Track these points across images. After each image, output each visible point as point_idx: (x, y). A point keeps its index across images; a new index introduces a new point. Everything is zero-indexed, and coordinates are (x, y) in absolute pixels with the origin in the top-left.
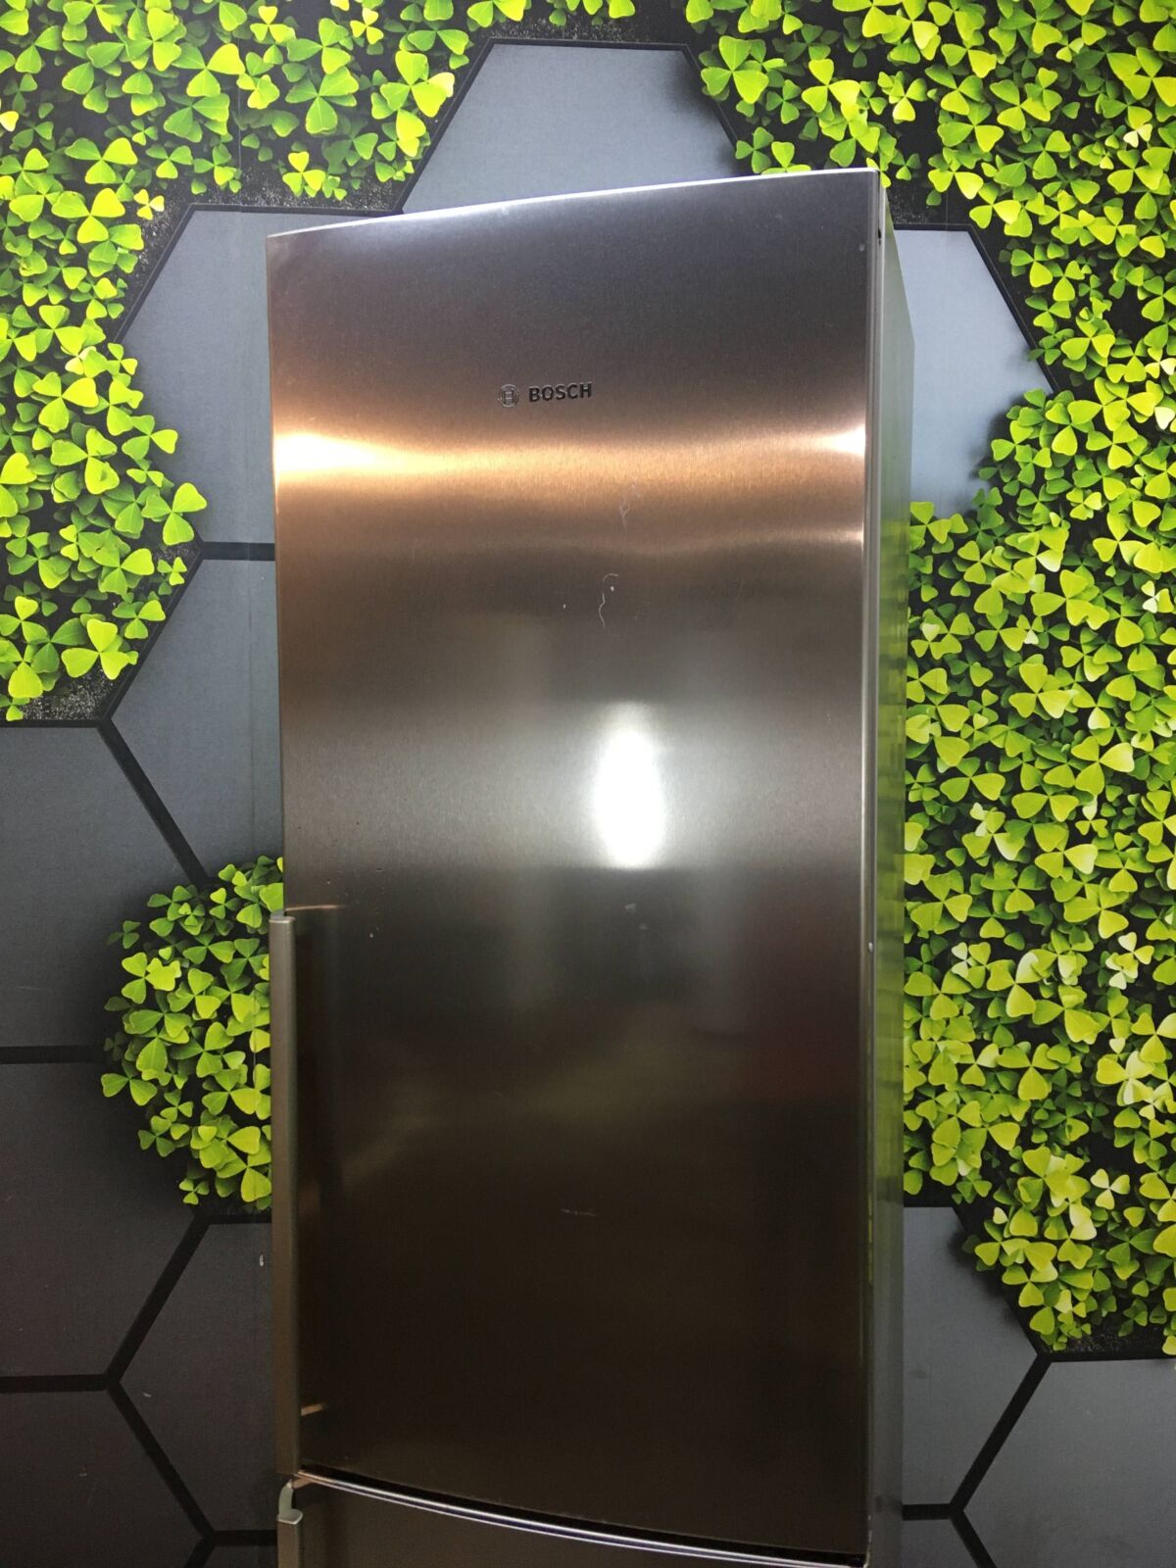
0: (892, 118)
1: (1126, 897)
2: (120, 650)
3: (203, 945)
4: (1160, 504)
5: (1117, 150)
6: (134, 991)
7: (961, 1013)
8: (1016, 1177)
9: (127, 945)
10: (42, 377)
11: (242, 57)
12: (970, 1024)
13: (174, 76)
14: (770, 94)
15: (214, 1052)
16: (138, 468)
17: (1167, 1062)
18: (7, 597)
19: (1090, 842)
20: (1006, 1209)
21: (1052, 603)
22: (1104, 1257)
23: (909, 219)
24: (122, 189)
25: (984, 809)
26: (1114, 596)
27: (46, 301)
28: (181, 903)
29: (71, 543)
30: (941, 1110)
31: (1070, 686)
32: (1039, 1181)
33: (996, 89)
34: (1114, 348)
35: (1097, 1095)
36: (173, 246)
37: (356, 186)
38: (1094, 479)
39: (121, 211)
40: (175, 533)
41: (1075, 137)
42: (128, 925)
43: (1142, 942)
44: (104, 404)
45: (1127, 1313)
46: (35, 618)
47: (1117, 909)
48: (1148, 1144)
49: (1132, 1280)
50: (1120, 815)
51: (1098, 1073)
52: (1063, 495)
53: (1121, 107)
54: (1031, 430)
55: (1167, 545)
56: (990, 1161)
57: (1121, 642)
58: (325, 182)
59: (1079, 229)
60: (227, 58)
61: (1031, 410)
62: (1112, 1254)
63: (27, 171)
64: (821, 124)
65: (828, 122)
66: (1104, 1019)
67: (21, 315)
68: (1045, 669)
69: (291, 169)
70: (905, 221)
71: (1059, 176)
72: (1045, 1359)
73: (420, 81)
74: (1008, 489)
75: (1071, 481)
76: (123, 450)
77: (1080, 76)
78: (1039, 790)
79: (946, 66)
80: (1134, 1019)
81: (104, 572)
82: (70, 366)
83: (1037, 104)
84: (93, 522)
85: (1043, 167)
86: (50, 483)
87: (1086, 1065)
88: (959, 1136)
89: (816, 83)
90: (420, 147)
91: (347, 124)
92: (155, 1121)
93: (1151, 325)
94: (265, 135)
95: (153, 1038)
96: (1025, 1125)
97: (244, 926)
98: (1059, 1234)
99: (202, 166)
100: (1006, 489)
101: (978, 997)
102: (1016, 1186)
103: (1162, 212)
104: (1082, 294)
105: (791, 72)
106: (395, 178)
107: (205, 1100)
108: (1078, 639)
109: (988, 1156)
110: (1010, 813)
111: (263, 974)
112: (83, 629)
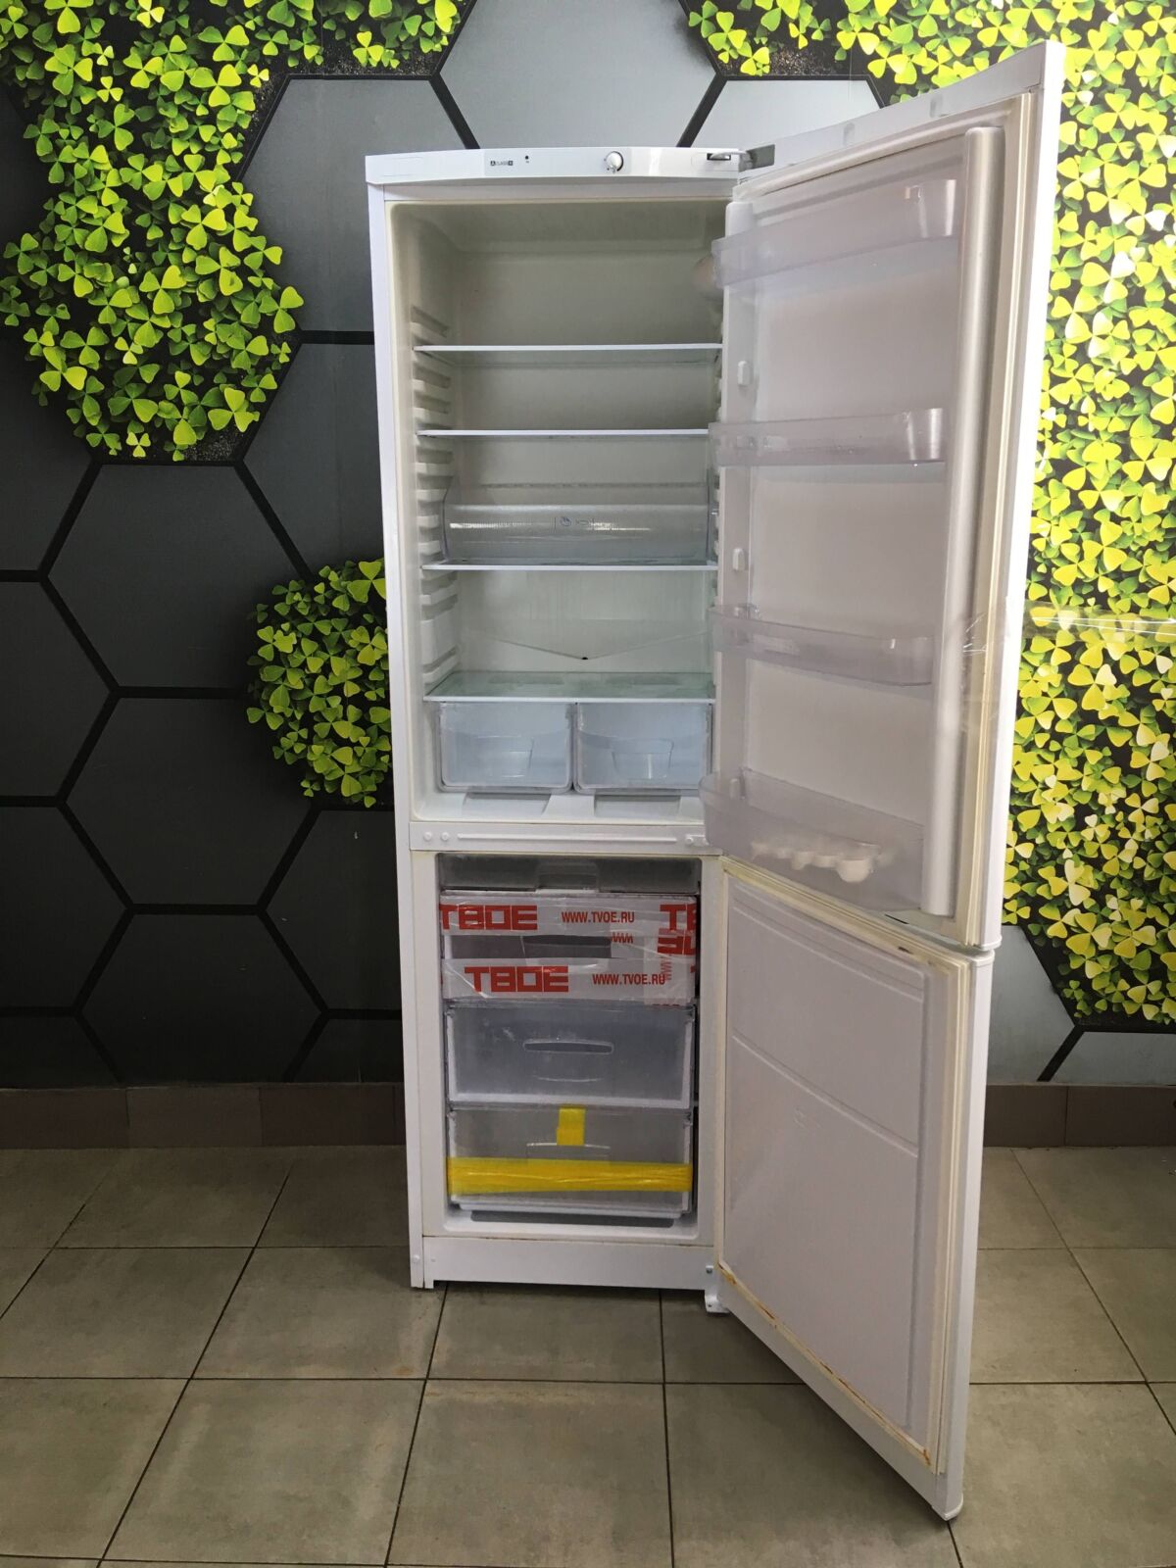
2: (248, 410)
3: (308, 622)
6: (266, 653)
9: (260, 621)
10: (187, 208)
15: (320, 696)
16: (255, 275)
18: (170, 372)
23: (821, 71)
24: (239, 65)
27: (188, 151)
28: (294, 593)
29: (210, 332)
36: (276, 107)
37: (406, 57)
39: (238, 82)
40: (282, 324)
42: (261, 606)
44: (231, 228)
46: (189, 387)
58: (384, 54)
59: (953, 76)
63: (172, 53)
67: (171, 162)
69: (359, 45)
70: (818, 74)
71: (939, 34)
76: (245, 262)
81: (234, 353)
82: (207, 200)
84: (226, 316)
85: (927, 28)
86: (196, 288)
90: (452, 25)
91: (399, 12)
92: (283, 740)
94: (340, 19)
95: (277, 686)
97: (337, 609)
99: (295, 45)
106: (435, 50)
107: (316, 727)
111: (351, 643)
112: (222, 395)
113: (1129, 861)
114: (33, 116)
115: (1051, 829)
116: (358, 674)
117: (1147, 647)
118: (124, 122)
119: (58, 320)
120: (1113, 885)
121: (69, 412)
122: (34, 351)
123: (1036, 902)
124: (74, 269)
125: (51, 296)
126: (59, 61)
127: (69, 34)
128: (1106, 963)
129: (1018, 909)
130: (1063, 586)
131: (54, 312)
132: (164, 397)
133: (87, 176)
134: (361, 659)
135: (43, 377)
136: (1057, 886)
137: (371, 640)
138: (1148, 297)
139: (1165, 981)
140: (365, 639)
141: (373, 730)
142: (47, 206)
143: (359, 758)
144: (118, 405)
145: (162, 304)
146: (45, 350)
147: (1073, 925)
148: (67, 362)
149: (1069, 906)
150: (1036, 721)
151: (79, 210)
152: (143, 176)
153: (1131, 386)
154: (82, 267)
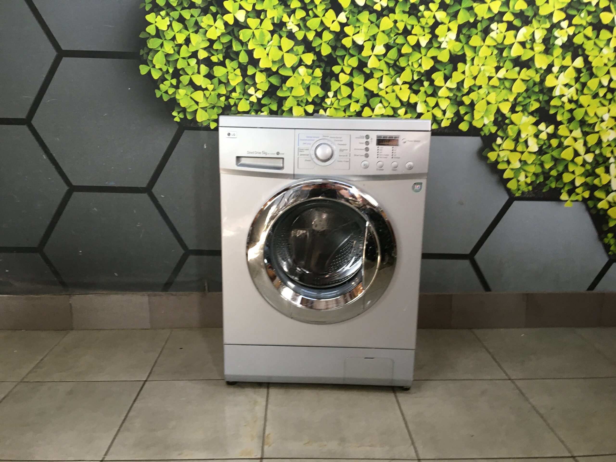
1: (566, 4)
3: (176, 10)
6: (151, 29)
7: (492, 54)
8: (508, 125)
9: (147, 9)
12: (496, 58)
15: (184, 58)
17: (575, 78)
20: (502, 138)
22: (540, 159)
30: (480, 96)
32: (517, 127)
35: (545, 91)
42: (147, 1)
43: (570, 25)
45: (547, 182)
47: (561, 9)
48: (563, 113)
49: (551, 169)
51: (546, 82)
56: (498, 118)
62: (543, 158)
66: (551, 58)
72: (512, 200)
80: (564, 58)
87: (542, 78)
88: (486, 107)
92: (161, 86)
95: (159, 51)
96: (513, 103)
98: (523, 149)
101: (499, 47)
102: (507, 129)
107: (181, 78)
109: (497, 116)
111: (202, 25)
115: (604, 145)
116: (207, 44)
123: (593, 188)
129: (583, 192)
134: (209, 35)
136: (605, 179)
137: (215, 22)
140: (211, 22)
141: (216, 81)
143: (207, 98)
147: (613, 202)
149: (611, 191)
150: (600, 81)
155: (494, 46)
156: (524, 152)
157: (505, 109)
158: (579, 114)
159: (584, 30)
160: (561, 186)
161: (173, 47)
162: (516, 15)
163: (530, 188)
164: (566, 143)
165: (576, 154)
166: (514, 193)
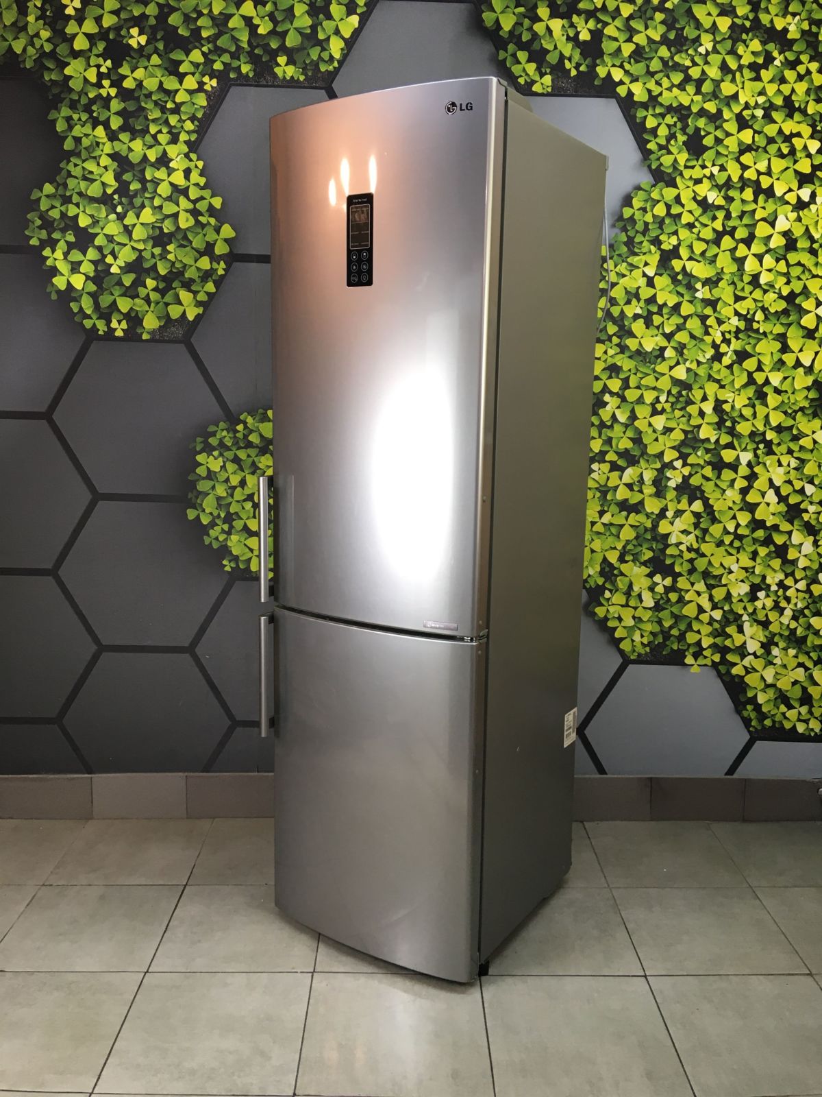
0: (578, 39)
1: (678, 442)
2: (195, 306)
3: (231, 450)
4: (707, 242)
5: (694, 56)
6: (201, 471)
7: (594, 497)
8: (617, 576)
9: (198, 449)
10: (158, 169)
11: (255, 8)
12: (599, 502)
13: (222, 17)
14: (517, 26)
15: (238, 501)
16: (203, 215)
17: (694, 523)
18: (142, 279)
19: (662, 414)
20: (611, 591)
21: (650, 292)
22: (657, 616)
23: (586, 92)
24: (197, 75)
25: (611, 396)
26: (681, 289)
27: (160, 132)
28: (223, 430)
29: (171, 253)
31: (657, 335)
32: (628, 579)
33: (633, 24)
34: (688, 160)
35: (658, 538)
36: (221, 103)
38: (675, 228)
39: (196, 86)
40: (221, 249)
41: (672, 49)
42: (199, 439)
43: (685, 464)
44: (188, 184)
45: (667, 643)
46: (155, 289)
47: (673, 448)
48: (682, 563)
49: (671, 628)
50: (678, 401)
51: (659, 528)
52: (657, 237)
53: (697, 33)
54: (643, 203)
55: (709, 263)
56: (604, 568)
57: (684, 313)
58: (295, 71)
59: (672, 97)
60: (248, 9)
61: (644, 192)
62: (661, 615)
63: (152, 66)
64: (543, 42)
65: (546, 41)
66: (664, 502)
67: (148, 138)
68: (645, 326)
69: (278, 65)
70: (584, 93)
71: (663, 69)
72: (626, 662)
73: (342, 19)
74: (631, 233)
75: (662, 230)
76: (197, 206)
77: (677, 18)
78: (638, 387)
79: (607, 11)
80: (679, 502)
81: (187, 268)
82: (172, 165)
83: (654, 31)
84: (182, 243)
85: (655, 65)
86: (162, 223)
87: (654, 523)
88: (590, 556)
89: (541, 20)
90: (341, 54)
91: (306, 42)
92: (211, 531)
93: (707, 148)
94: (266, 47)
95: (209, 494)
96: (622, 551)
97: (252, 442)
98: (636, 603)
99: (235, 64)
100: (629, 233)
101: (602, 489)
102: (616, 580)
103: (716, 90)
104: (672, 132)
105: (528, 15)
106: (329, 69)
107: (234, 523)
108: (662, 311)
109: (604, 566)
110: (624, 399)
111: (260, 465)
112: (177, 296)
113: (788, 623)
114: (55, 104)
115: (734, 600)
117: (799, 477)
118: (117, 110)
119: (67, 242)
120: (776, 639)
121: (72, 305)
122: (49, 263)
123: (724, 651)
124: (79, 207)
125: (62, 225)
126: (74, 68)
127: (81, 51)
128: (771, 694)
129: (712, 655)
130: (743, 436)
131: (65, 237)
132: (137, 296)
133: (91, 145)
135: (55, 280)
136: (738, 640)
138: (799, 245)
139: (811, 706)
140: (270, 463)
142: (62, 165)
144: (105, 301)
145: (138, 233)
146: (57, 263)
147: (750, 667)
148: (71, 270)
149: (746, 654)
150: (725, 527)
151: (83, 168)
152: (129, 148)
153: (788, 304)
154: (84, 207)
155: (597, 488)
156: (638, 607)
157: (613, 558)
158: (701, 564)
159: (702, 469)
160: (685, 648)
161: (226, 489)
162: (620, 454)
163: (648, 649)
164: (687, 597)
165: (701, 610)
166: (628, 655)
